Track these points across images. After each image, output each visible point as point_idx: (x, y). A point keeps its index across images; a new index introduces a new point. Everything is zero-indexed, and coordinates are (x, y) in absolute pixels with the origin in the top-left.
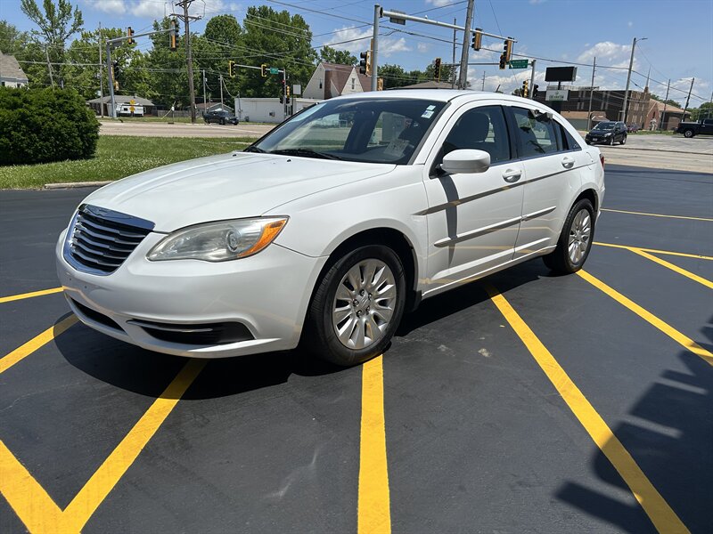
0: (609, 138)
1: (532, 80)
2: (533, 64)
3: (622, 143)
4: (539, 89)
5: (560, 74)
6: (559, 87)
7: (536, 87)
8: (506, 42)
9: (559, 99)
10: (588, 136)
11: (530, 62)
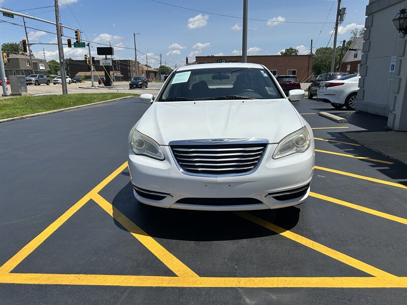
0: (140, 85)
1: (90, 54)
2: (88, 45)
3: (146, 87)
4: (95, 59)
5: (106, 51)
6: (106, 59)
7: (93, 58)
8: (76, 32)
9: (108, 65)
10: (130, 84)
11: (86, 44)
